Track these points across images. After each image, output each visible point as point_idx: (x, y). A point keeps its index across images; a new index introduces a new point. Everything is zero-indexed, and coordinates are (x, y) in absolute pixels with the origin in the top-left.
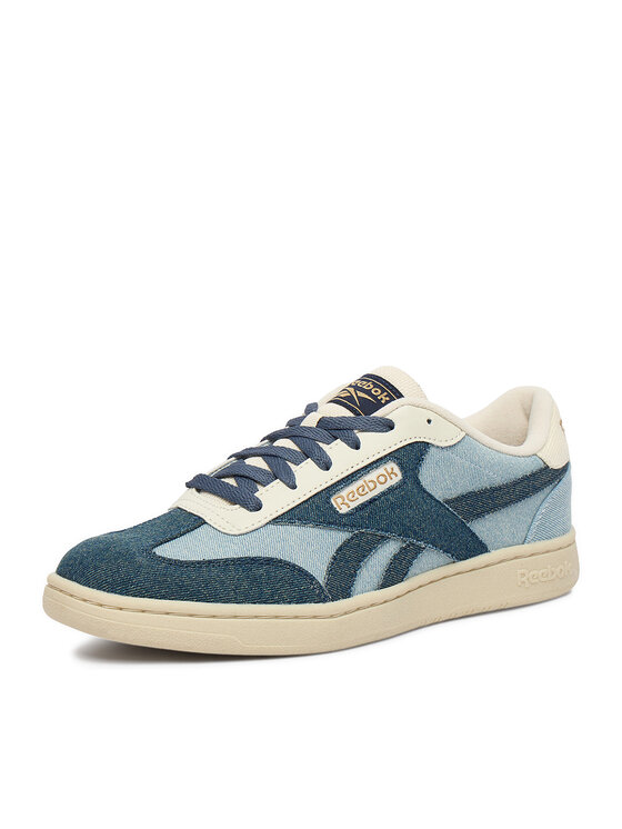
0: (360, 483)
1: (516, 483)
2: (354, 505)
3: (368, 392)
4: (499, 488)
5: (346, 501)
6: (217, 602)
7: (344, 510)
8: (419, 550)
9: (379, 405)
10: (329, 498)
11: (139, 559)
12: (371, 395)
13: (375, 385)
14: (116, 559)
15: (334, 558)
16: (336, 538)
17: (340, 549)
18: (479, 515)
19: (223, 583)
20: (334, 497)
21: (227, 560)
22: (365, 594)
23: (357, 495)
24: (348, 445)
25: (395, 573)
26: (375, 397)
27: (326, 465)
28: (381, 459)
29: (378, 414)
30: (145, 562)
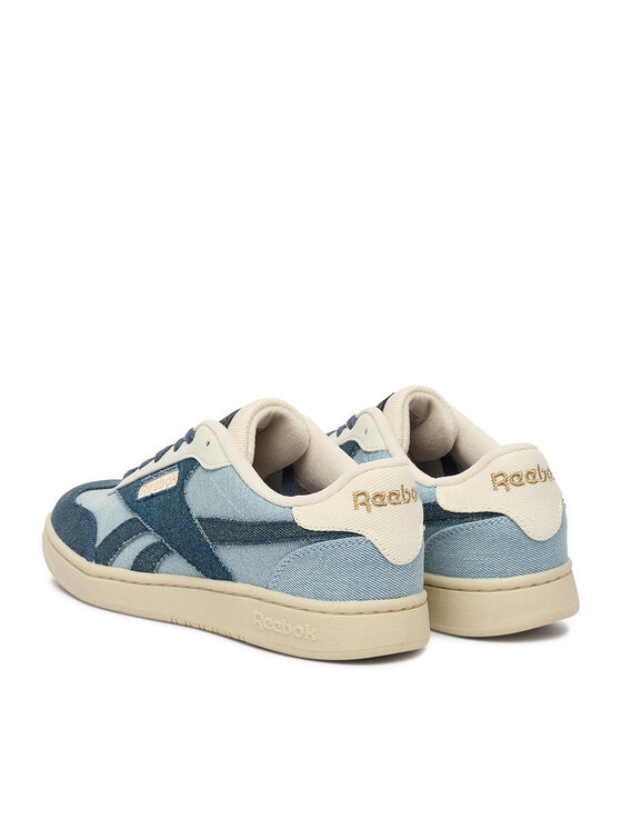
0: (159, 479)
1: (254, 525)
4: (240, 524)
5: (146, 491)
8: (168, 551)
18: (222, 542)
22: (120, 568)
25: (145, 563)
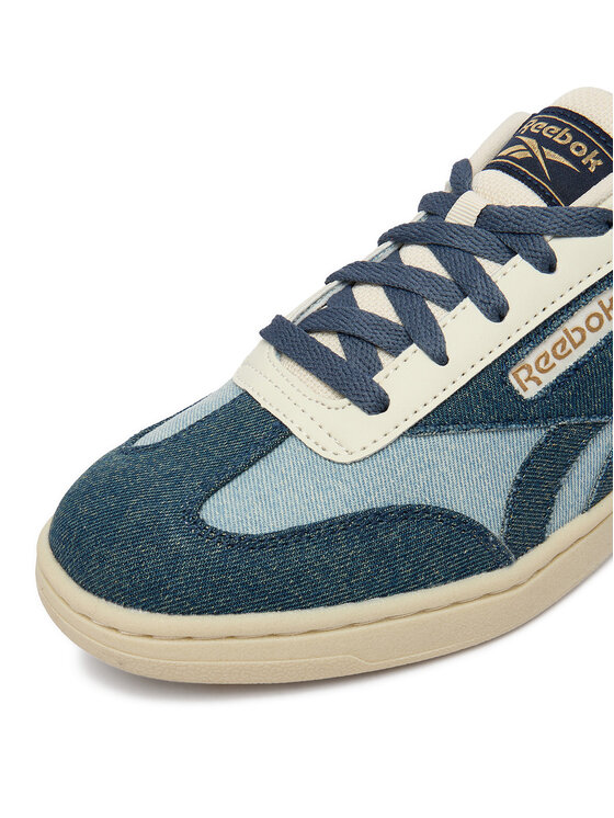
0: (558, 335)
2: (548, 379)
3: (563, 150)
5: (535, 373)
6: (319, 605)
7: (531, 391)
9: (589, 180)
10: (505, 374)
11: (177, 539)
12: (569, 156)
13: (577, 137)
14: (135, 540)
15: (518, 483)
16: (519, 444)
17: (527, 463)
19: (326, 570)
20: (514, 369)
21: (332, 521)
23: (552, 359)
24: (536, 266)
26: (576, 160)
27: (497, 310)
28: (594, 286)
29: (586, 200)
30: (186, 547)
